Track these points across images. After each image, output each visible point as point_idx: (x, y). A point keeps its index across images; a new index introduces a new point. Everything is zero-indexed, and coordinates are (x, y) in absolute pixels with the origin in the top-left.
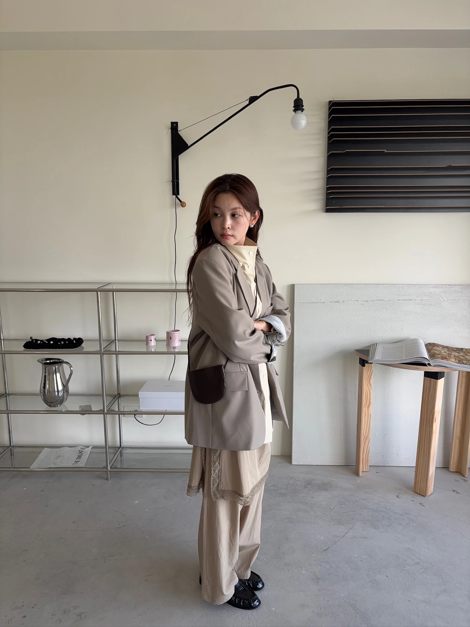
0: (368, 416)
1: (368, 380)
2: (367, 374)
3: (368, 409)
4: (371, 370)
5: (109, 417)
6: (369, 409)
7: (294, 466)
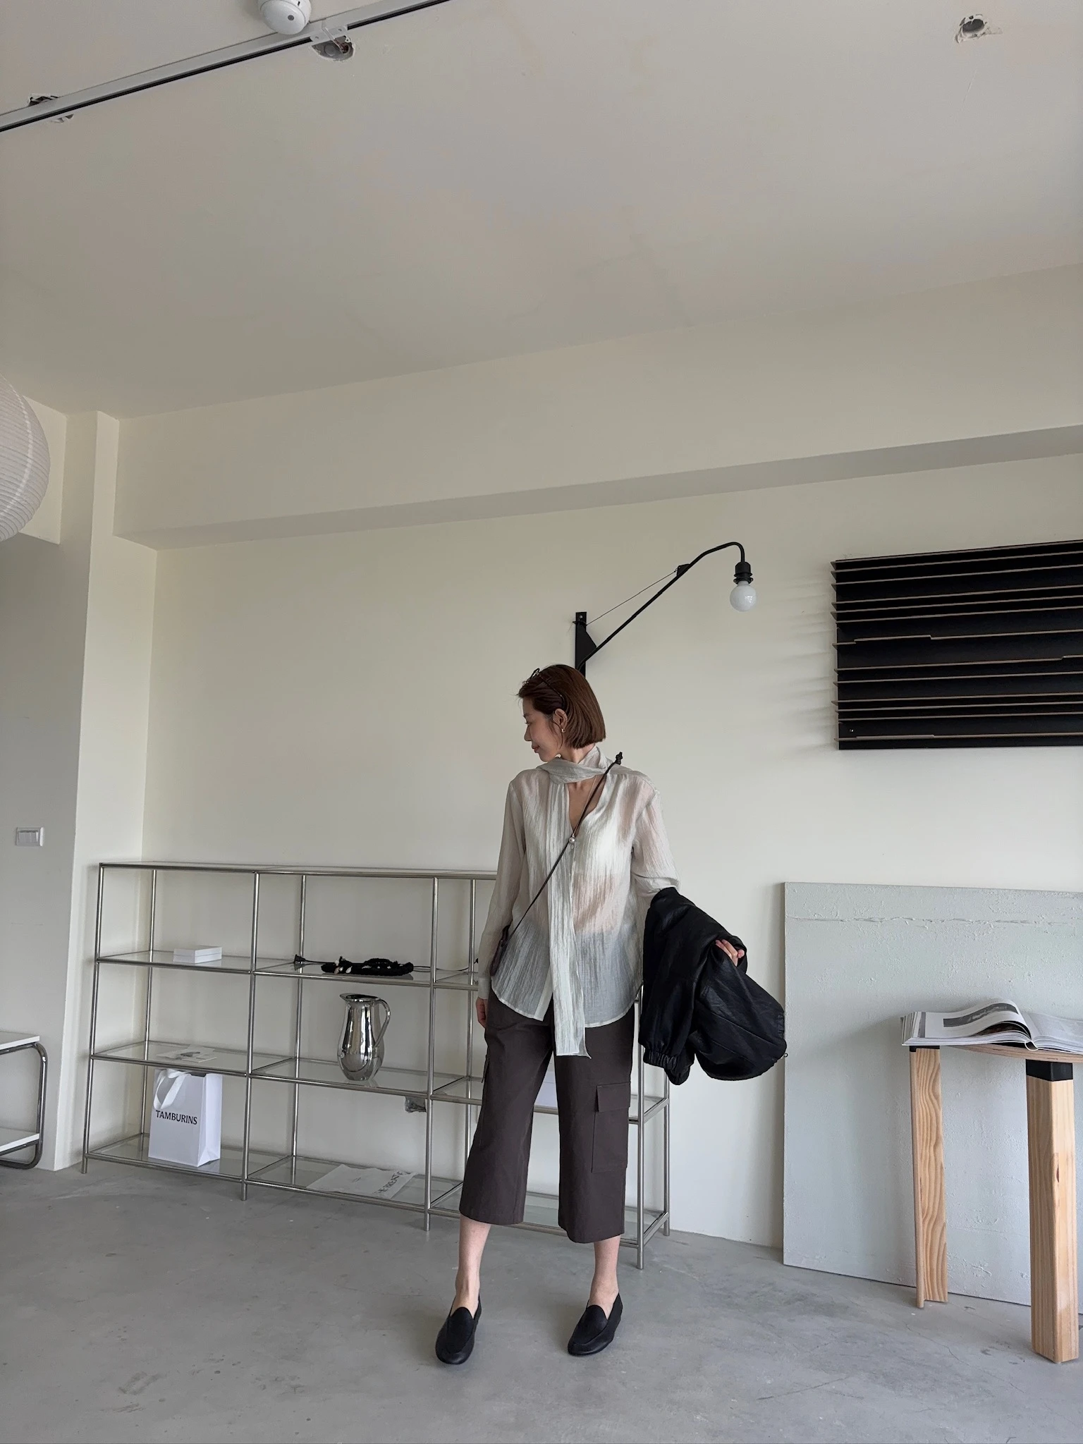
0: (936, 1169)
1: (931, 1084)
2: (927, 1073)
3: (935, 1151)
4: (935, 1062)
5: (435, 1107)
6: (938, 1150)
7: (788, 1268)
